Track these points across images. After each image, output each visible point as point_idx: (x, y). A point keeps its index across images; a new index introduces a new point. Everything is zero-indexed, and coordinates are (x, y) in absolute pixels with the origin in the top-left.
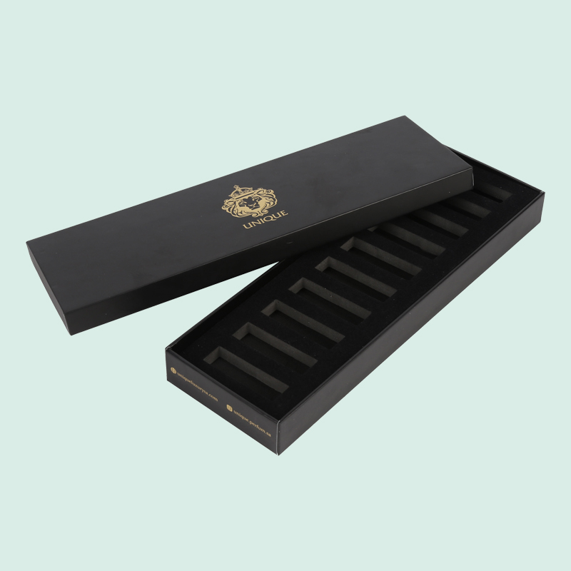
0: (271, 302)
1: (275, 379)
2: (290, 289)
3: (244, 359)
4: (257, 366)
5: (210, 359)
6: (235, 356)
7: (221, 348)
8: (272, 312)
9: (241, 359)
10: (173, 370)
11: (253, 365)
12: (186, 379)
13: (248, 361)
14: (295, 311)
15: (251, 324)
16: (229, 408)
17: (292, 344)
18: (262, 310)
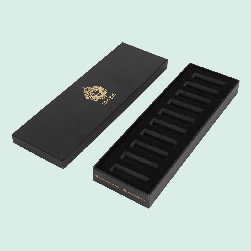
0: (133, 141)
1: (142, 175)
2: (140, 134)
3: (127, 168)
4: (133, 170)
5: (111, 170)
6: (123, 167)
7: (116, 164)
8: (134, 145)
9: (125, 168)
10: (97, 176)
11: (132, 170)
12: (103, 180)
13: (129, 169)
14: (145, 144)
15: (127, 152)
16: (125, 190)
17: (147, 159)
18: (130, 145)
